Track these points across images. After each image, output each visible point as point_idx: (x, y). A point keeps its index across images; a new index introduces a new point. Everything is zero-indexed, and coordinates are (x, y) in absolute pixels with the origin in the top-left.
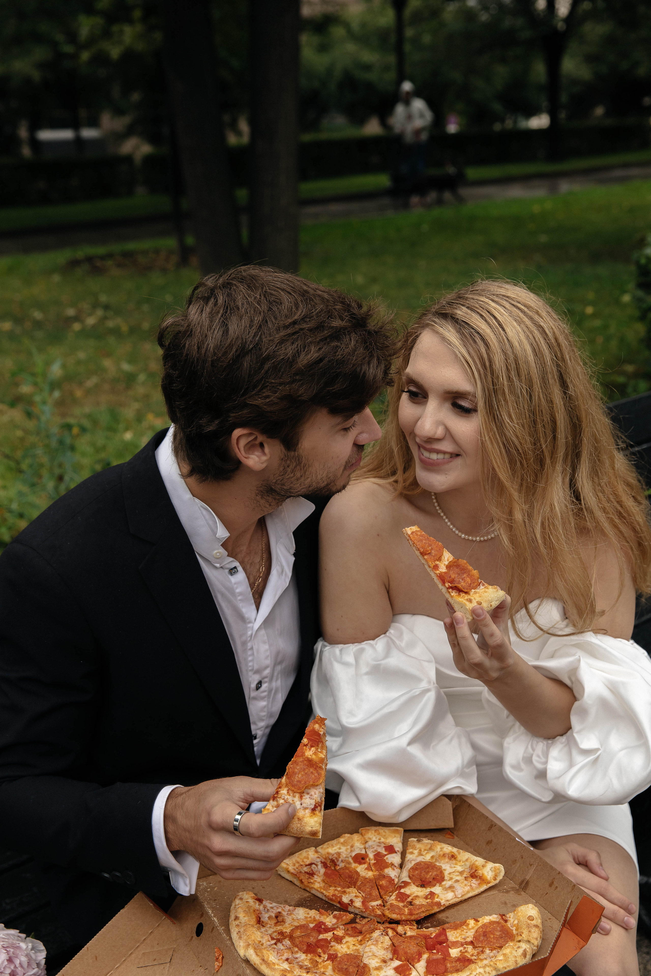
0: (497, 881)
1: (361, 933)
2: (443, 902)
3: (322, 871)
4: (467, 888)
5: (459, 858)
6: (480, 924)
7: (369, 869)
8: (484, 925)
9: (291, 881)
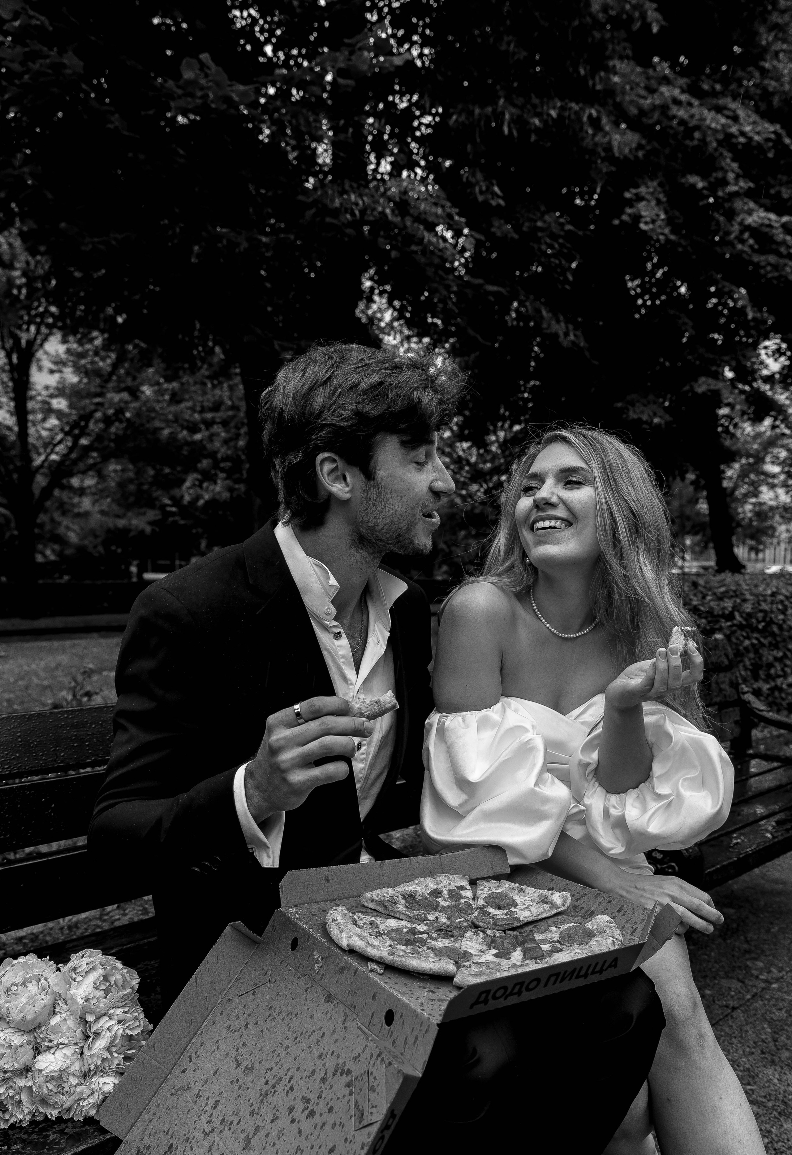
0: (565, 907)
1: (452, 936)
2: (522, 918)
3: (403, 902)
4: (541, 910)
5: (527, 891)
6: (562, 929)
7: (445, 900)
8: (565, 930)
9: (375, 910)
